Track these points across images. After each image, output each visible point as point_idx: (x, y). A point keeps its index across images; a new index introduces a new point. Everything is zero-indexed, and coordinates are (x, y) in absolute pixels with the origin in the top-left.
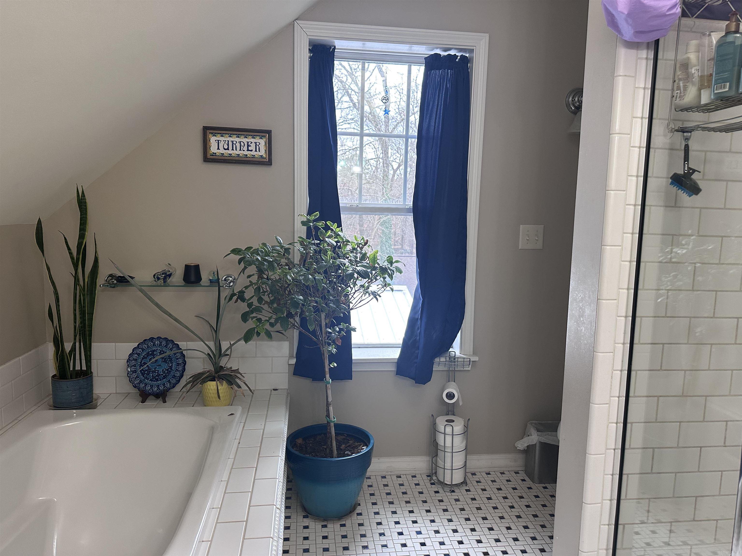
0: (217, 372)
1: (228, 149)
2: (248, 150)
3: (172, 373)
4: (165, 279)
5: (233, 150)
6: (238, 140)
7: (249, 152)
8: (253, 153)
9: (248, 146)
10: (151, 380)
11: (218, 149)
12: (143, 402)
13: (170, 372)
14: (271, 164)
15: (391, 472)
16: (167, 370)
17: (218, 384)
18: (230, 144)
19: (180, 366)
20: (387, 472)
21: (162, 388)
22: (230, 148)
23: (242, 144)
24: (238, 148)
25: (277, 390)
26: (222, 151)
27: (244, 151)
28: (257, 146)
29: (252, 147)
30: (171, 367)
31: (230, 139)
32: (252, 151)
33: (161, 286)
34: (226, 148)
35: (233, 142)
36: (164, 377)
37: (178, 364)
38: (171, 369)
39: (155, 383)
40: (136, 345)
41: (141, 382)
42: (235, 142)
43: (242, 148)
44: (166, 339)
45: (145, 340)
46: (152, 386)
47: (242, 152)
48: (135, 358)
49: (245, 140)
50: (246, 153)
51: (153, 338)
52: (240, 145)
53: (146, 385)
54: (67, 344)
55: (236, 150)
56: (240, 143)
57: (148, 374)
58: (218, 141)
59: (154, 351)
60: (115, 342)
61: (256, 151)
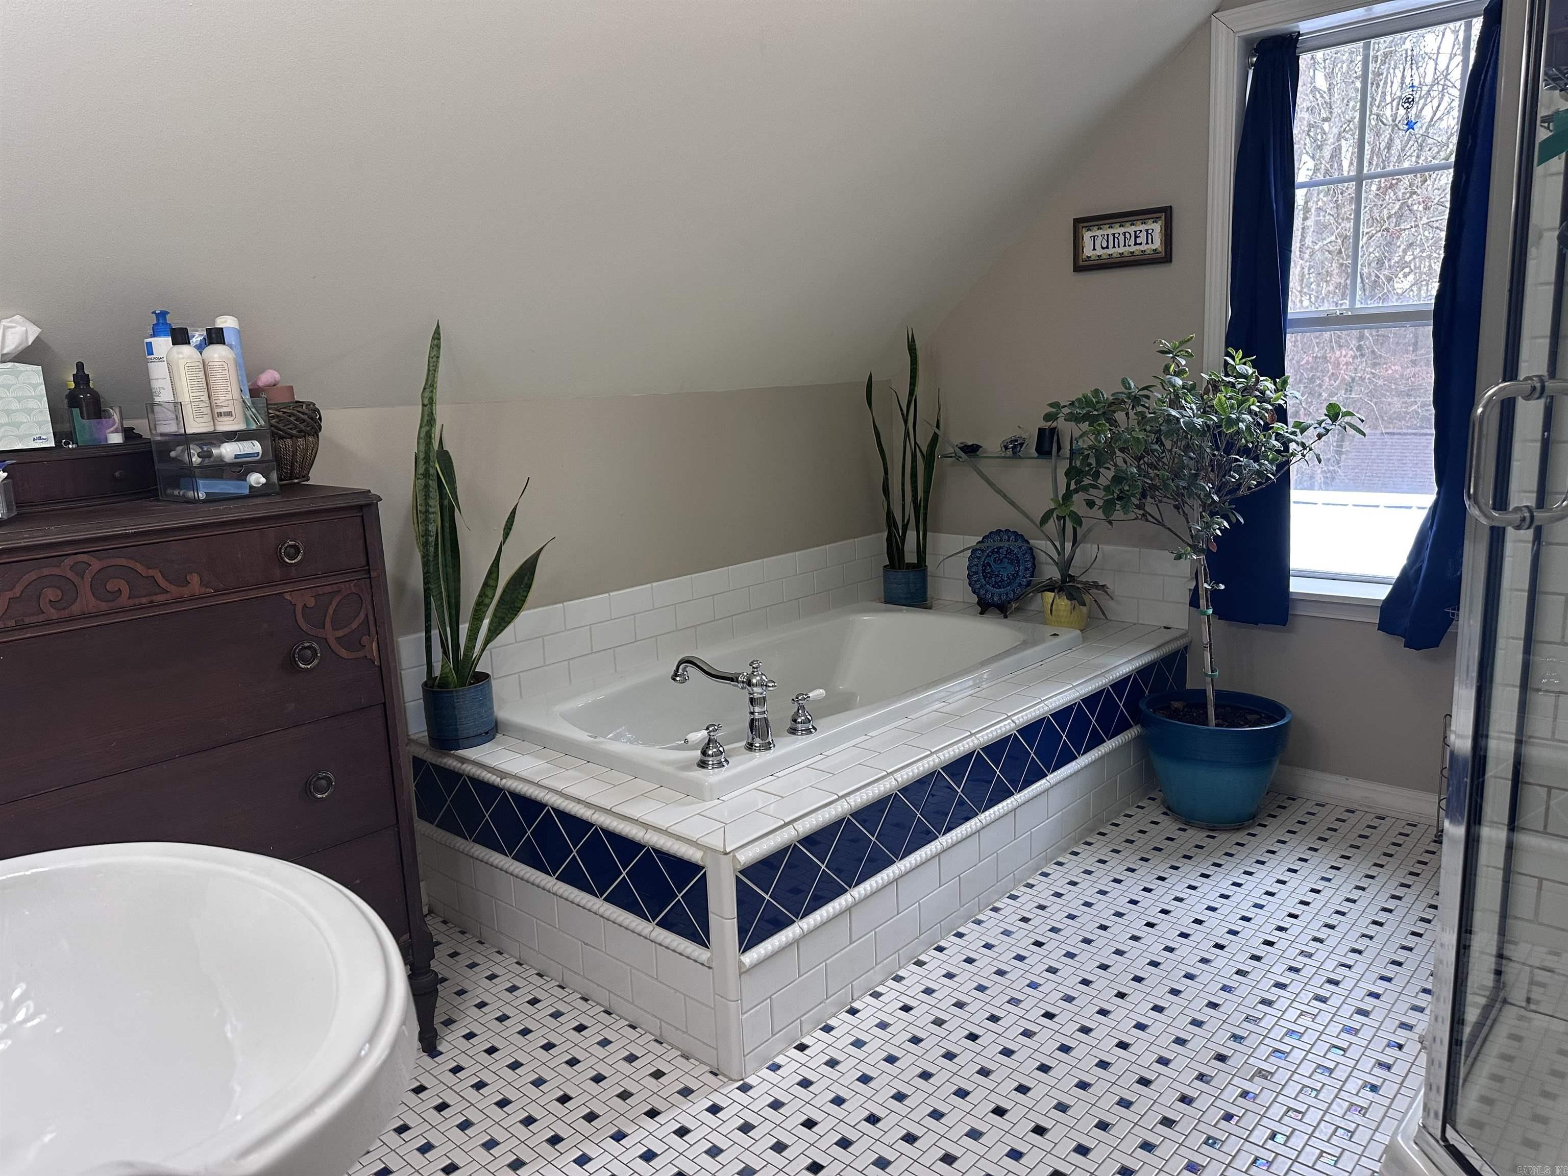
0: (1063, 581)
1: (1107, 247)
2: (1136, 244)
3: (1018, 581)
4: (1014, 448)
5: (1114, 247)
6: (1121, 230)
7: (1138, 247)
8: (1143, 247)
9: (1136, 237)
10: (993, 586)
11: (1094, 249)
12: (982, 613)
13: (1016, 578)
14: (1171, 261)
15: (1369, 807)
16: (1013, 575)
17: (1057, 596)
18: (1111, 238)
19: (1028, 572)
20: (1361, 805)
21: (1004, 598)
22: (1111, 245)
23: (1128, 235)
24: (1122, 244)
25: (1169, 628)
26: (1099, 252)
27: (1129, 246)
28: (1149, 235)
29: (1142, 239)
30: (1017, 572)
31: (1111, 231)
32: (1141, 244)
33: (1009, 458)
34: (1105, 246)
35: (1114, 235)
36: (1009, 584)
37: (1027, 569)
38: (1018, 574)
39: (997, 590)
40: (980, 539)
41: (982, 587)
42: (1117, 235)
43: (1127, 241)
44: (1015, 532)
45: (991, 533)
46: (993, 594)
47: (1127, 248)
48: (978, 555)
49: (1132, 229)
50: (1133, 248)
51: (1000, 531)
52: (1125, 238)
53: (987, 591)
54: (931, 534)
55: (1119, 247)
56: (1125, 235)
57: (990, 578)
58: (1094, 237)
59: (1000, 548)
60: (964, 534)
61: (1147, 243)
